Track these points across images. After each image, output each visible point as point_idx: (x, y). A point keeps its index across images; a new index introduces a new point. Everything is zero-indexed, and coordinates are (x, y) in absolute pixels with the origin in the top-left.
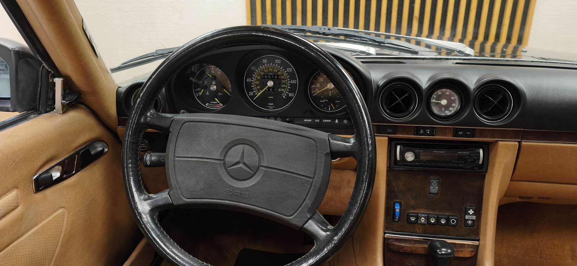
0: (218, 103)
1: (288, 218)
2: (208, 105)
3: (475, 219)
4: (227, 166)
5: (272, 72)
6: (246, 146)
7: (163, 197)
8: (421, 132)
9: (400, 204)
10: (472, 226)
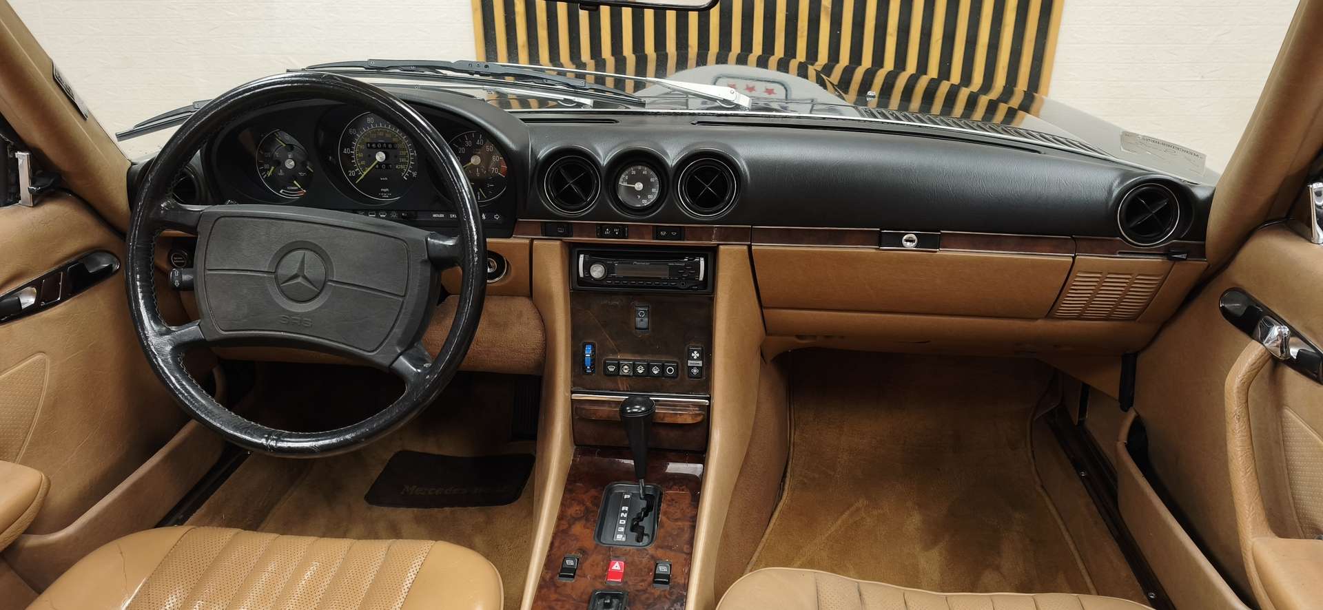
0: (299, 190)
1: (370, 354)
2: (283, 192)
3: (701, 365)
4: (281, 282)
5: (382, 138)
6: (306, 252)
7: (191, 331)
8: (607, 232)
9: (593, 346)
10: (700, 375)
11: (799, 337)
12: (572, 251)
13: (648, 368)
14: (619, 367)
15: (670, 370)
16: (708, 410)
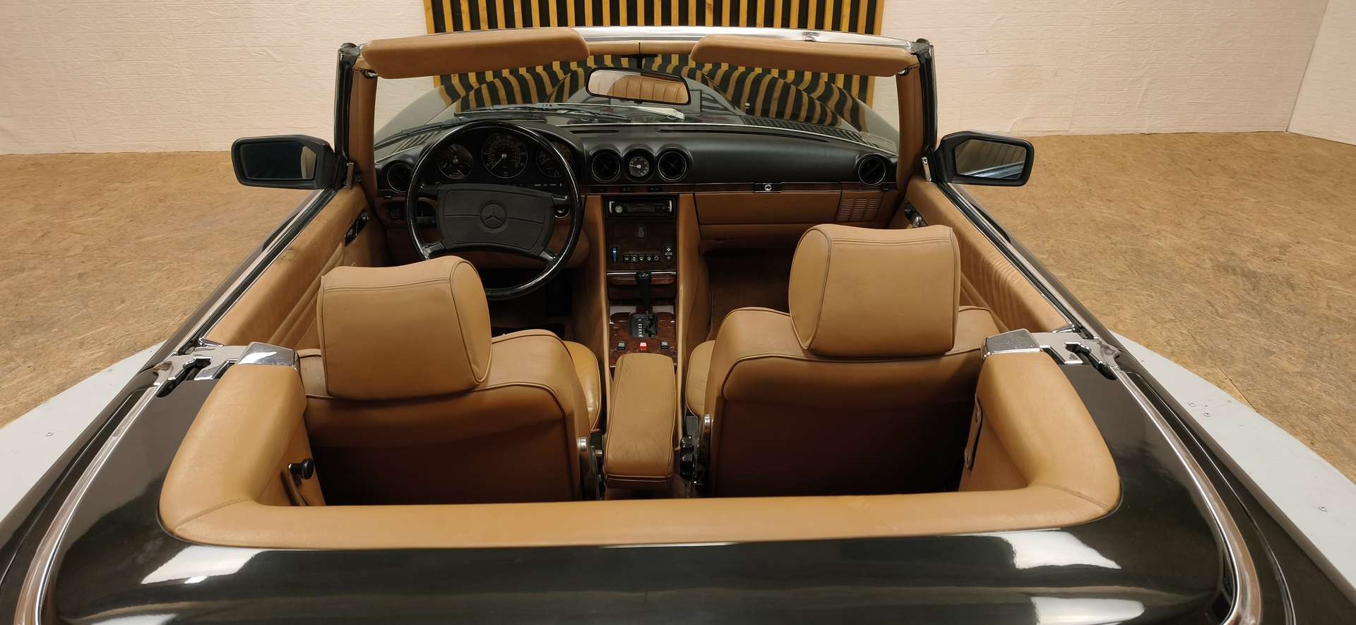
0: (460, 174)
1: (528, 251)
2: (451, 176)
3: (672, 255)
4: (483, 219)
6: (495, 205)
8: (624, 190)
9: (617, 248)
10: (671, 260)
11: (717, 239)
12: (605, 200)
13: (645, 258)
14: (630, 258)
15: (656, 258)
16: (676, 277)
